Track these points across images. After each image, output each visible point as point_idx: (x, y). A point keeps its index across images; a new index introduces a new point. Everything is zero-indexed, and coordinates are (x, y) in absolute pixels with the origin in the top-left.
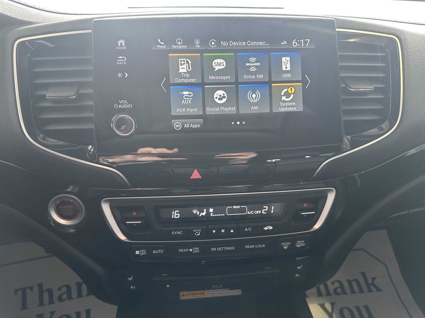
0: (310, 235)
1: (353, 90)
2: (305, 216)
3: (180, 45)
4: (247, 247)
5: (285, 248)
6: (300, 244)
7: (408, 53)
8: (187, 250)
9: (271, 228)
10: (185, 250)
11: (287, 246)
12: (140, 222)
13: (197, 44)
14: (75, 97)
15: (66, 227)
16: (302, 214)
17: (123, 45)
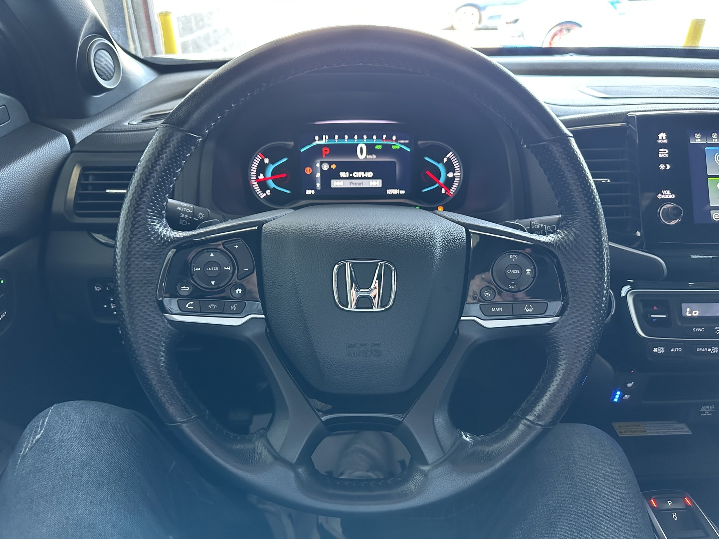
8: (706, 350)
10: (703, 350)
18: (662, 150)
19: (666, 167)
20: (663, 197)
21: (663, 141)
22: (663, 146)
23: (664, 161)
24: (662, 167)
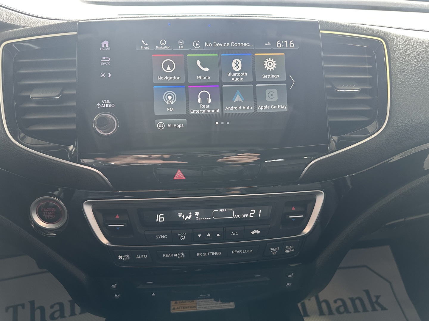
0: (299, 240)
1: (339, 91)
2: (293, 220)
3: (163, 46)
4: (234, 252)
5: (274, 253)
6: (289, 249)
7: (395, 55)
9: (258, 232)
11: (275, 252)
12: (123, 225)
13: (181, 45)
14: (58, 97)
15: (47, 231)
16: (290, 217)
17: (107, 46)
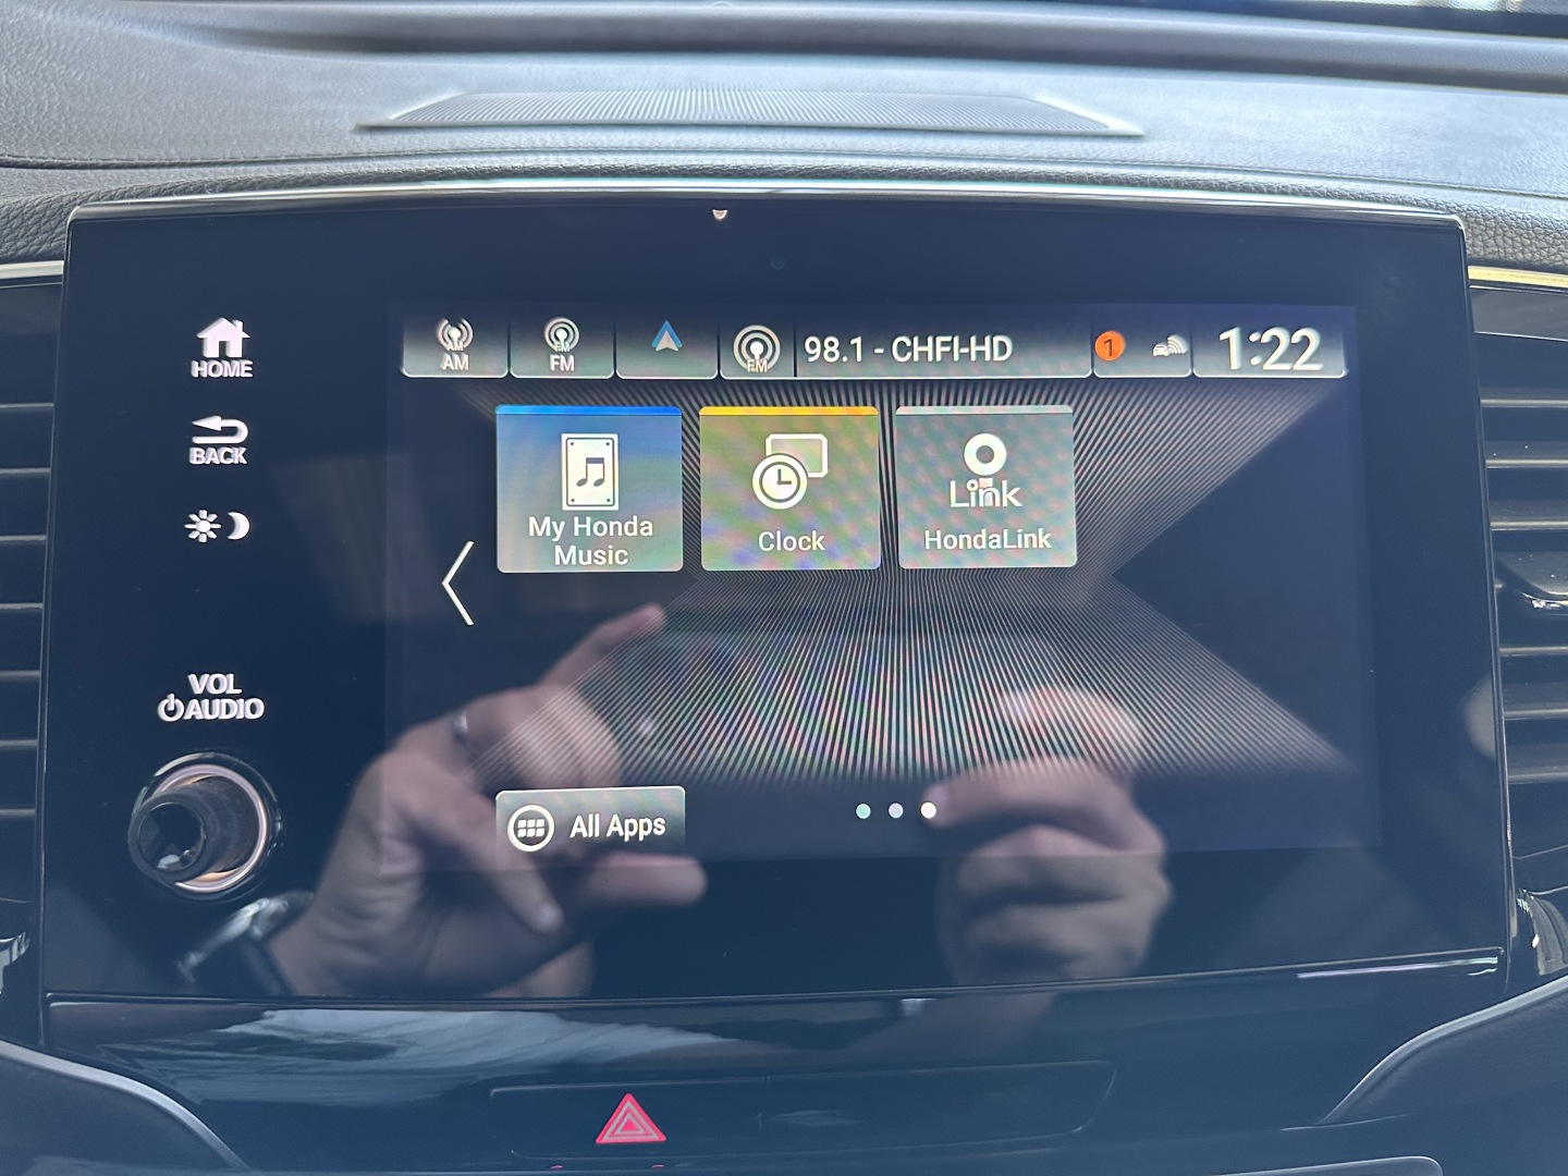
18: (215, 423)
19: (229, 526)
20: (197, 711)
21: (226, 370)
22: (224, 396)
23: (219, 489)
24: (203, 526)
